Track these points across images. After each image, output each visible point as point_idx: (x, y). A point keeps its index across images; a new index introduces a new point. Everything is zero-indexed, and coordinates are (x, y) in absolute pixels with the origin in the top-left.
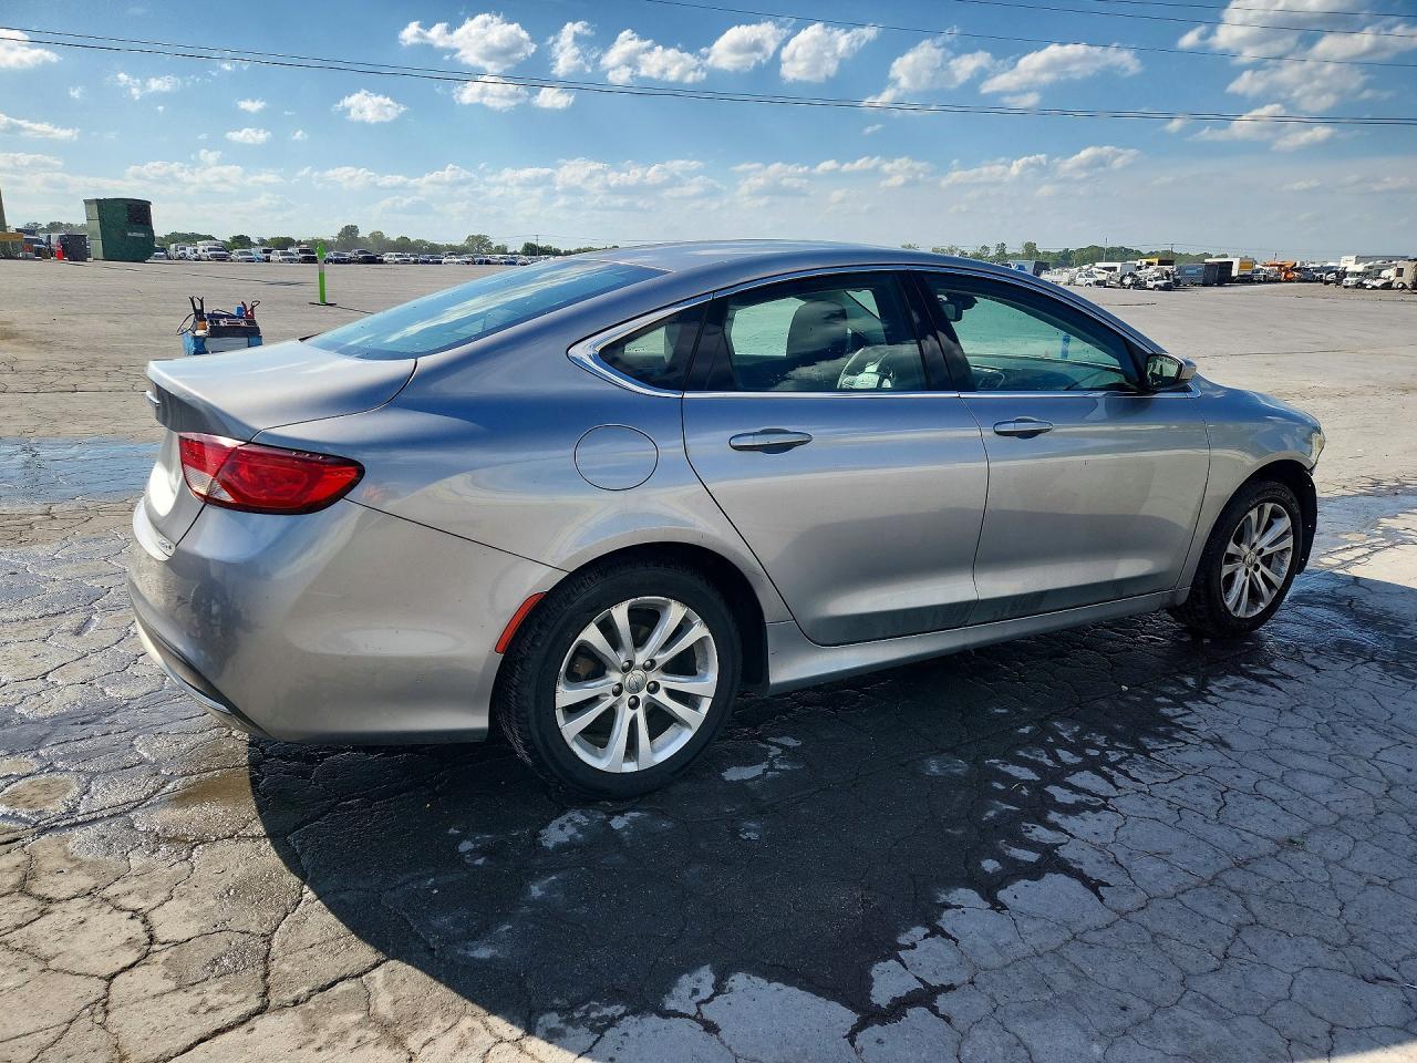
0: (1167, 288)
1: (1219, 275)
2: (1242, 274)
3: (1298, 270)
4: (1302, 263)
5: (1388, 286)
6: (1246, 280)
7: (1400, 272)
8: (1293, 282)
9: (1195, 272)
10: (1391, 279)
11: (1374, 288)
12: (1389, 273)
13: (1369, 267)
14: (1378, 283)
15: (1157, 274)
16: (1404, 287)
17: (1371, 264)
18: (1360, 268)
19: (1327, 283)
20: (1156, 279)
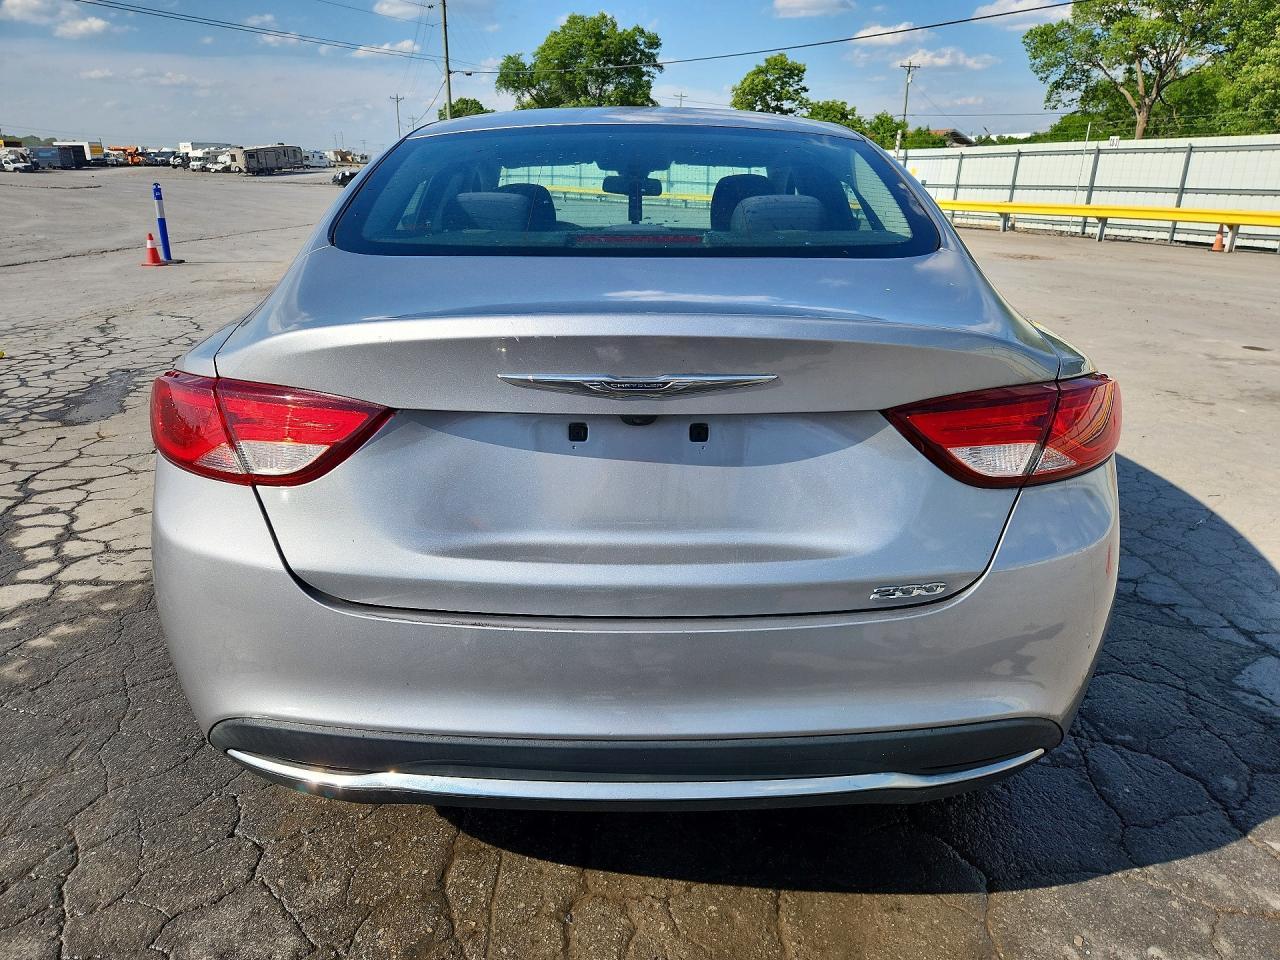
0: (26, 170)
1: (73, 159)
2: (95, 157)
3: (141, 154)
4: (143, 148)
5: (227, 170)
6: (101, 163)
7: (233, 158)
8: (140, 165)
9: (49, 154)
10: (228, 164)
11: (216, 171)
12: (225, 159)
13: (208, 153)
14: (219, 167)
15: (13, 157)
16: (240, 171)
17: (207, 150)
18: (199, 153)
19: (175, 166)
20: (14, 161)
